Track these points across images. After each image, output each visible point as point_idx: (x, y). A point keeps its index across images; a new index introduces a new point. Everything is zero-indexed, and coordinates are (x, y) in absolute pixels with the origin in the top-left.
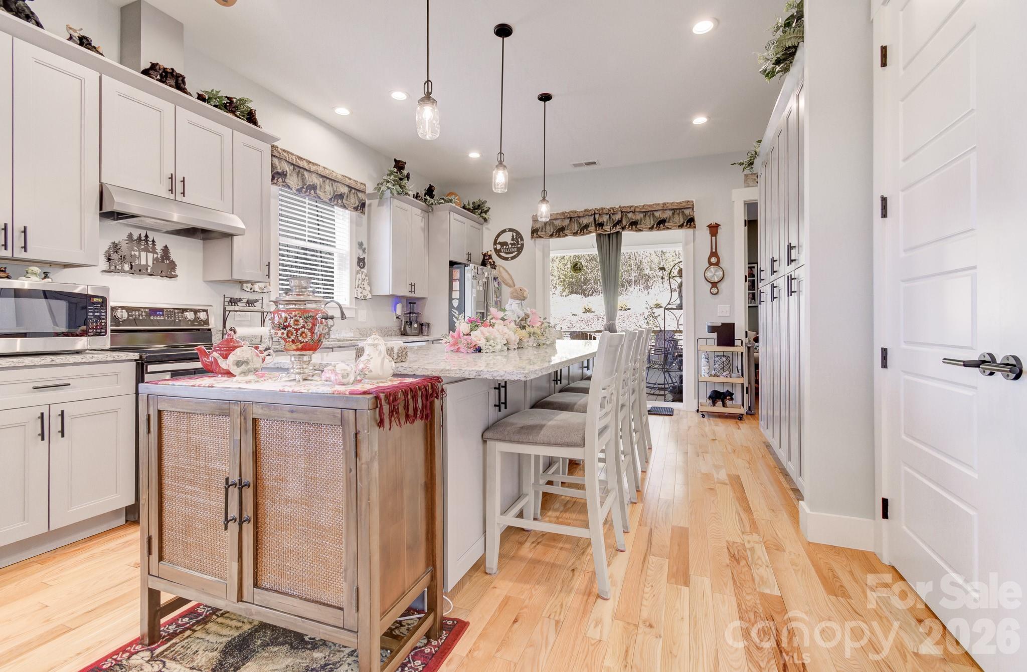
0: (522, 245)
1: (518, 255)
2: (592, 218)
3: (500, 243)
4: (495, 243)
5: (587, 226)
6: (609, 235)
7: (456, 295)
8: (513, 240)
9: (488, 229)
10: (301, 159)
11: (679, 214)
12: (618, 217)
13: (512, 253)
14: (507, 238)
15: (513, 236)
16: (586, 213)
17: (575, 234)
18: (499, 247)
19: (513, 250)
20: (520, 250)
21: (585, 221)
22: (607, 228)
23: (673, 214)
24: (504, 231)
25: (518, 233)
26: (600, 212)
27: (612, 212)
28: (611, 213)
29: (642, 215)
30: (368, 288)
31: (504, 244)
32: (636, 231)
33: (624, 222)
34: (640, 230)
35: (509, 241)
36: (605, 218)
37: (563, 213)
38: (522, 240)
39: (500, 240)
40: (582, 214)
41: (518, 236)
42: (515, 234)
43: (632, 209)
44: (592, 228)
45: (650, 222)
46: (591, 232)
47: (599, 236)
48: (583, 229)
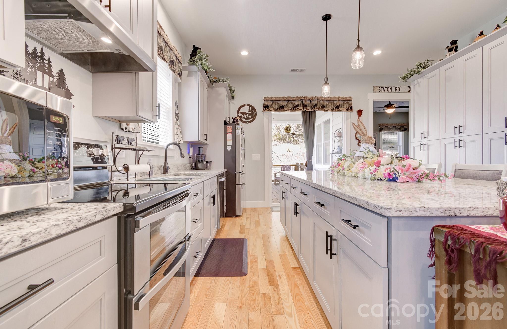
0: (256, 115)
1: (253, 120)
2: (301, 102)
3: (241, 113)
4: (238, 112)
5: (297, 106)
6: (309, 112)
7: (229, 143)
8: (249, 111)
9: (233, 103)
11: (346, 104)
12: (315, 102)
13: (249, 119)
14: (246, 109)
15: (250, 109)
16: (297, 99)
17: (291, 110)
18: (240, 115)
19: (250, 117)
20: (254, 117)
21: (296, 103)
22: (309, 108)
23: (344, 103)
24: (244, 106)
25: (253, 107)
26: (305, 98)
27: (312, 99)
28: (311, 100)
29: (327, 102)
31: (243, 113)
32: (324, 111)
33: (319, 106)
34: (326, 111)
35: (247, 112)
36: (308, 102)
37: (284, 98)
38: (255, 111)
39: (242, 110)
40: (294, 99)
41: (253, 109)
42: (251, 108)
43: (323, 99)
44: (301, 108)
45: (331, 106)
46: (300, 110)
47: (304, 112)
48: (295, 108)
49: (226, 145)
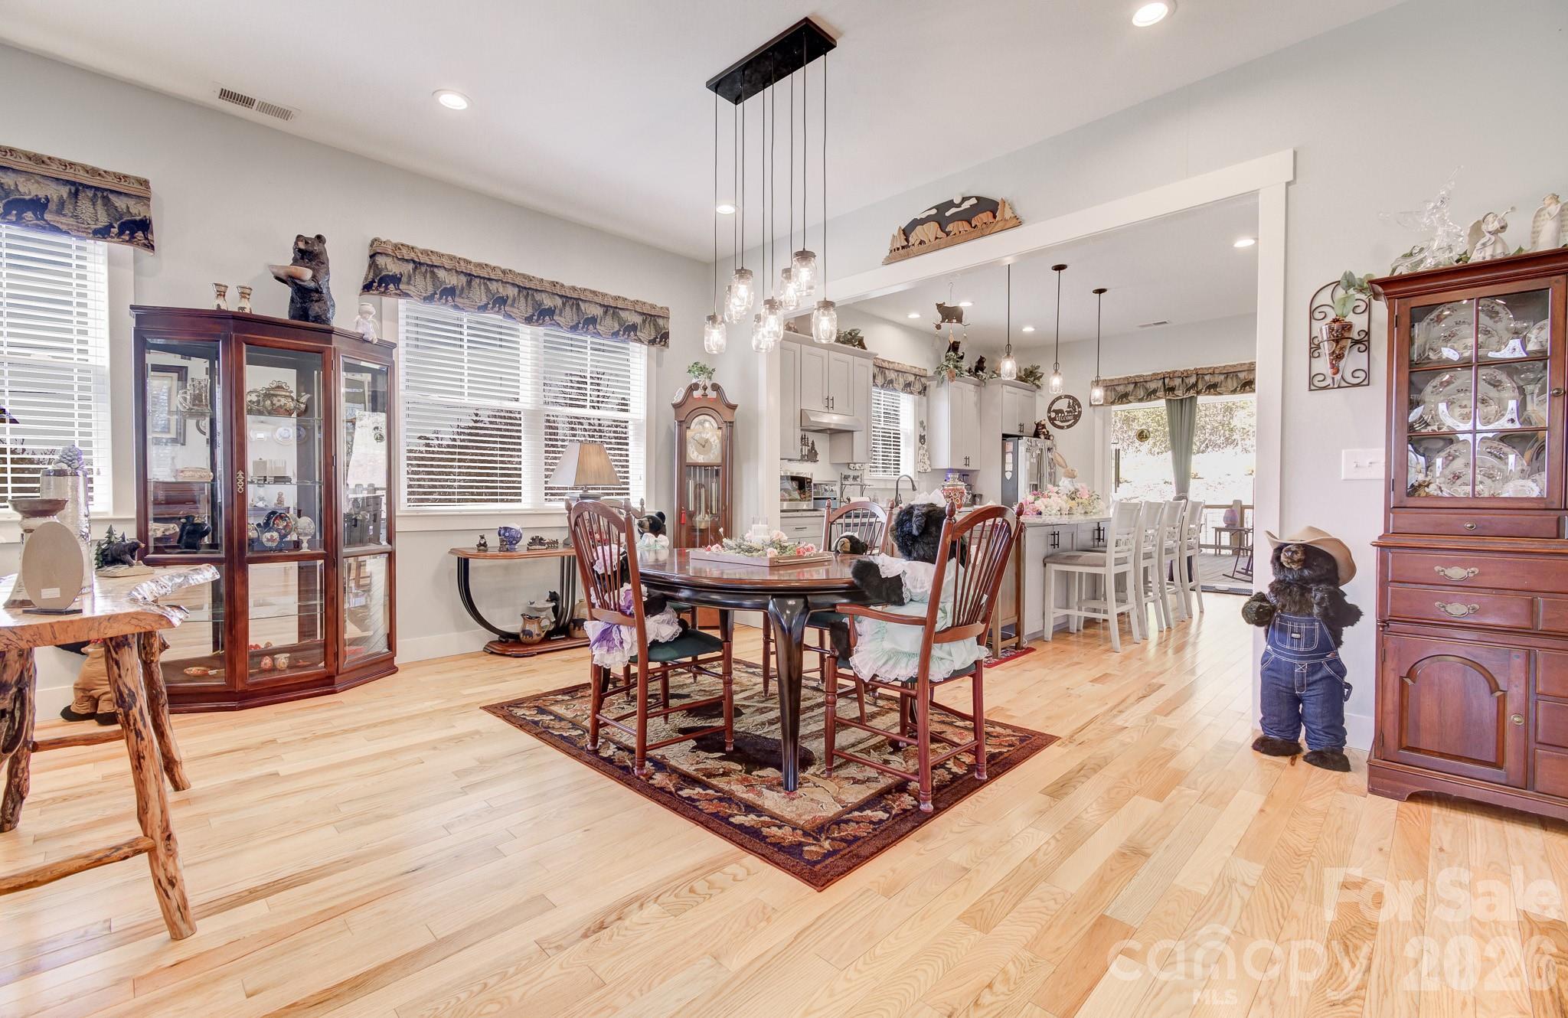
0: (1080, 412)
1: (1075, 423)
2: (1161, 382)
3: (1054, 411)
4: (1049, 411)
5: (1155, 391)
6: (1182, 400)
7: (1009, 467)
8: (1069, 407)
9: (1040, 395)
10: (884, 361)
12: (1193, 380)
13: (1069, 421)
14: (1062, 405)
15: (1069, 403)
16: (1154, 377)
17: (1141, 400)
18: (1053, 415)
19: (1069, 418)
20: (1077, 418)
21: (1152, 386)
22: (1179, 393)
24: (1060, 398)
25: (1075, 400)
26: (1172, 375)
27: (1185, 374)
28: (1184, 376)
29: (1222, 377)
30: (928, 462)
31: (1057, 412)
32: (1215, 395)
33: (1200, 386)
34: (1220, 394)
35: (1065, 409)
36: (1177, 382)
37: (1127, 378)
38: (1080, 406)
39: (1055, 407)
40: (1148, 379)
41: (1075, 403)
42: (1071, 401)
43: (1211, 371)
44: (1160, 394)
45: (1232, 384)
46: (1159, 398)
47: (1169, 401)
48: (1151, 395)
49: (1004, 471)
